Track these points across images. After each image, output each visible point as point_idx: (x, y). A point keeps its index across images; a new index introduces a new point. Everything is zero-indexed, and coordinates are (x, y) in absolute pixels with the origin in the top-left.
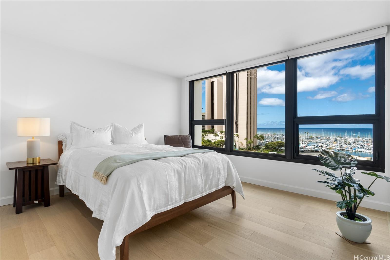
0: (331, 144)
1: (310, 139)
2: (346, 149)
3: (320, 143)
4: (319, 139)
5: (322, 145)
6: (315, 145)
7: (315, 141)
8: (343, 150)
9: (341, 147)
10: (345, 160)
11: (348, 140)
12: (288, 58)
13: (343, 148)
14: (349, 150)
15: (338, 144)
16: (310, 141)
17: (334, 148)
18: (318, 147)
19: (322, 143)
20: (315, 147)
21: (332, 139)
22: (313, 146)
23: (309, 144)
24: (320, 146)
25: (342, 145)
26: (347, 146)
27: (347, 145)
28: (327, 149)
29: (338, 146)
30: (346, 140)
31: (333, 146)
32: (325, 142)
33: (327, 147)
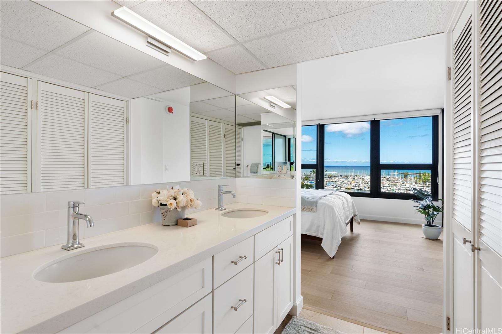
0: (350, 183)
1: (329, 178)
2: (364, 188)
3: (339, 182)
4: (337, 178)
5: (341, 184)
6: (334, 185)
7: (333, 180)
8: (361, 189)
9: (359, 186)
10: (427, 193)
11: (366, 179)
12: (375, 119)
13: (361, 187)
14: (367, 190)
15: (357, 184)
16: (328, 180)
17: (353, 187)
18: (337, 187)
19: (341, 183)
20: (334, 187)
21: (351, 178)
22: (332, 186)
23: (328, 184)
24: (339, 185)
25: (359, 185)
26: (365, 186)
27: (365, 184)
28: (346, 188)
29: (356, 186)
30: (363, 179)
31: (351, 185)
32: (344, 181)
33: (346, 187)
